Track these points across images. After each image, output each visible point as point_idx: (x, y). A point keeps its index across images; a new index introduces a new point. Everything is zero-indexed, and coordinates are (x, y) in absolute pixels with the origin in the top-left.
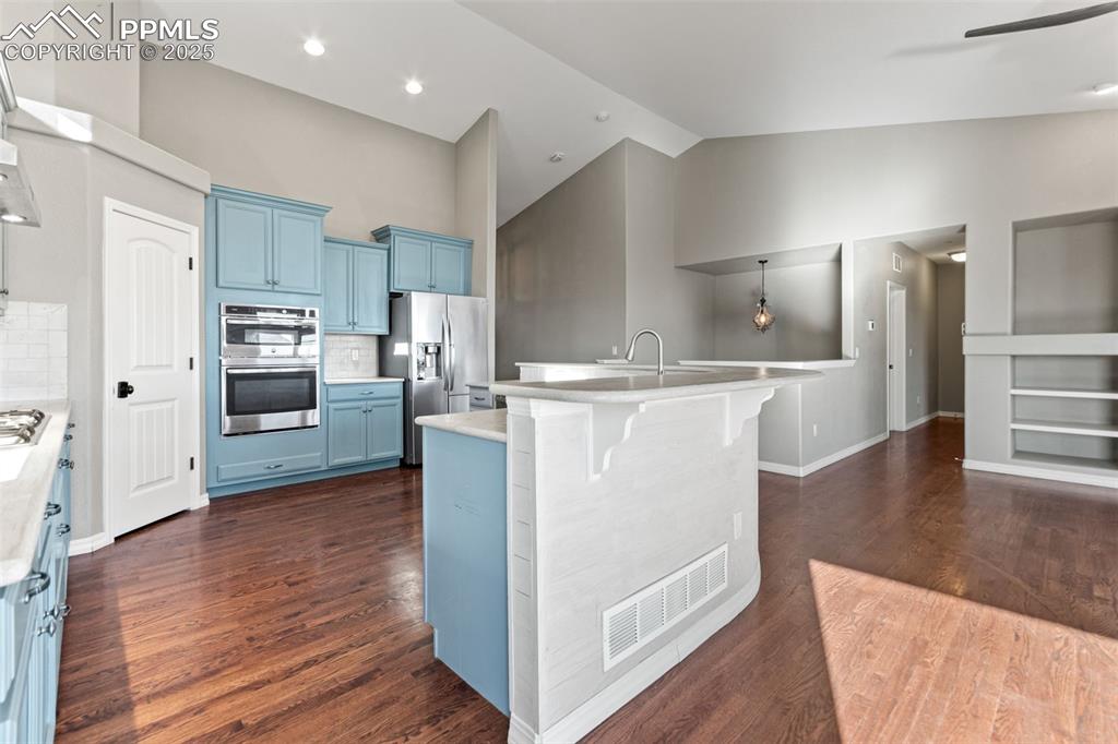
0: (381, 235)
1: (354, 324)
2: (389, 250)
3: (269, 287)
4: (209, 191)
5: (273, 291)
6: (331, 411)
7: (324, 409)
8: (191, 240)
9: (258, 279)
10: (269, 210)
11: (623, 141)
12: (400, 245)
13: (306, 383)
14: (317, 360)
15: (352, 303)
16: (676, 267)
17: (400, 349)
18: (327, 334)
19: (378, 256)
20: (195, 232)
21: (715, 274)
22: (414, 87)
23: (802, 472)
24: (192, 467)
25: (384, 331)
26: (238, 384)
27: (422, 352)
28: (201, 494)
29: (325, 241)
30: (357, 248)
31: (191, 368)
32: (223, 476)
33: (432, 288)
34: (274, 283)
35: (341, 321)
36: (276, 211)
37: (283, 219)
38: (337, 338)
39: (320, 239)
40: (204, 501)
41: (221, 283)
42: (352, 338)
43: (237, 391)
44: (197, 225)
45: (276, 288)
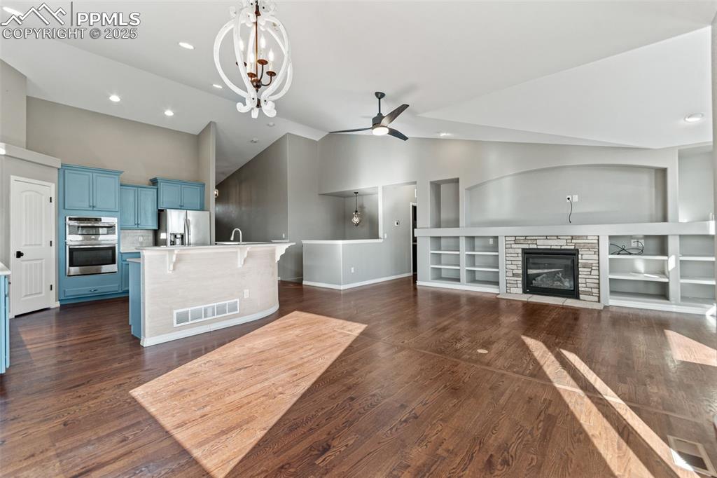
0: (154, 182)
1: (138, 224)
2: (158, 189)
3: (91, 209)
4: (60, 167)
5: (93, 210)
6: (124, 266)
7: (120, 264)
8: (51, 189)
9: (86, 205)
10: (91, 174)
11: (286, 134)
12: (163, 187)
13: (110, 252)
14: (116, 242)
15: (137, 214)
16: (320, 194)
17: (163, 236)
18: (122, 229)
19: (151, 193)
20: (53, 186)
21: (344, 197)
22: (169, 113)
23: (342, 287)
24: (51, 289)
25: (156, 227)
26: (75, 253)
27: (173, 237)
28: (56, 301)
29: (121, 185)
30: (139, 189)
31: (51, 245)
32: (67, 294)
33: (181, 208)
34: (94, 207)
35: (131, 223)
36: (95, 174)
37: (98, 178)
38: (129, 231)
39: (118, 186)
40: (58, 304)
41: (66, 208)
42: (139, 231)
43: (74, 256)
44: (53, 182)
45: (94, 209)
